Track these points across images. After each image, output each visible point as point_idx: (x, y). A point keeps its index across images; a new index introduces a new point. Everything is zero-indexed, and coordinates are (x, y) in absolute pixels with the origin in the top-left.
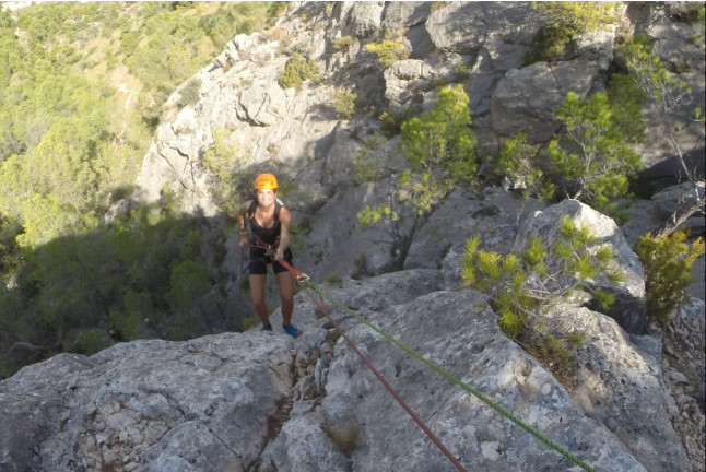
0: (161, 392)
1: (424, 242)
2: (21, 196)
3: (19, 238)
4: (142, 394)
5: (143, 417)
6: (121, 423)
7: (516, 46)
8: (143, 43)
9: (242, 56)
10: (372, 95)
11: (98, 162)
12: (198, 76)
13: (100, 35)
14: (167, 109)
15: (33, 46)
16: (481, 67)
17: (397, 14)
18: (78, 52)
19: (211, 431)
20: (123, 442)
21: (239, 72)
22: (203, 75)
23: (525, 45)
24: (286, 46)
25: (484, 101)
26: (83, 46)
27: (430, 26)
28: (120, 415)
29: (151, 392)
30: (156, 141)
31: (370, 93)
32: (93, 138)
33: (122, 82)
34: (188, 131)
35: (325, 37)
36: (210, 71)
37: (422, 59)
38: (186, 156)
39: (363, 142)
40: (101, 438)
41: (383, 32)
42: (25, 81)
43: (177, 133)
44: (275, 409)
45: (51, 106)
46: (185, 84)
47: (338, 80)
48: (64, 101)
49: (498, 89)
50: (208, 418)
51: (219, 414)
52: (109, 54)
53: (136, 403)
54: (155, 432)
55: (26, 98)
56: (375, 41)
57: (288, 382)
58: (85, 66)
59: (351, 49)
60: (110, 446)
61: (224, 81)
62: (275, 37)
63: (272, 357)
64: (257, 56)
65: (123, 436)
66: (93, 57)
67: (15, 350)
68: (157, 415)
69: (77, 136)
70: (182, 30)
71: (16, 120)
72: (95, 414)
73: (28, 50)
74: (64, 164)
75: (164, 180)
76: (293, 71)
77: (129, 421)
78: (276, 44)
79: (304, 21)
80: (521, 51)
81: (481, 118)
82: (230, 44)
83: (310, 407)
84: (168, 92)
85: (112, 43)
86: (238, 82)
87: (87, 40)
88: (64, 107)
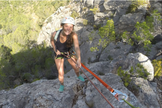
0: (50, 95)
1: (104, 55)
2: (11, 42)
3: (11, 52)
4: (46, 95)
5: (46, 100)
6: (42, 101)
7: (124, 9)
8: (38, 8)
9: (62, 11)
10: (92, 21)
11: (29, 35)
12: (51, 16)
13: (29, 6)
14: (44, 23)
15: (14, 8)
16: (116, 14)
17: (97, 2)
18: (24, 10)
19: (62, 104)
20: (42, 106)
21: (61, 15)
22: (53, 16)
23: (126, 9)
24: (71, 9)
25: (117, 22)
26: (25, 8)
27: (104, 5)
28: (41, 100)
29: (48, 95)
30: (42, 30)
31: (91, 20)
32: (27, 29)
33: (34, 17)
34: (49, 28)
35: (80, 7)
36: (54, 15)
37: (103, 13)
38: (49, 34)
39: (89, 31)
40: (37, 105)
41: (94, 6)
42: (12, 16)
43: (47, 29)
44: (74, 97)
45: (18, 22)
46: (49, 17)
47: (83, 17)
48: (21, 21)
49: (120, 19)
50: (61, 101)
51: (63, 100)
52: (31, 10)
53: (45, 97)
54: (49, 103)
55: (12, 20)
56: (92, 8)
57: (76, 91)
58: (25, 13)
59: (86, 10)
60: (39, 107)
61: (57, 17)
62: (69, 7)
63: (73, 86)
64: (65, 11)
65: (42, 104)
66: (27, 11)
67: (10, 77)
68: (50, 100)
69: (24, 29)
70: (48, 5)
71: (10, 25)
72: (36, 99)
73: (13, 9)
74: (21, 36)
75: (44, 39)
76: (73, 15)
77: (43, 101)
78: (69, 9)
79: (76, 4)
80: (125, 11)
81: (116, 26)
82: (59, 9)
83: (82, 97)
84: (45, 19)
85: (32, 8)
86: (61, 17)
87: (26, 7)
88: (21, 22)
